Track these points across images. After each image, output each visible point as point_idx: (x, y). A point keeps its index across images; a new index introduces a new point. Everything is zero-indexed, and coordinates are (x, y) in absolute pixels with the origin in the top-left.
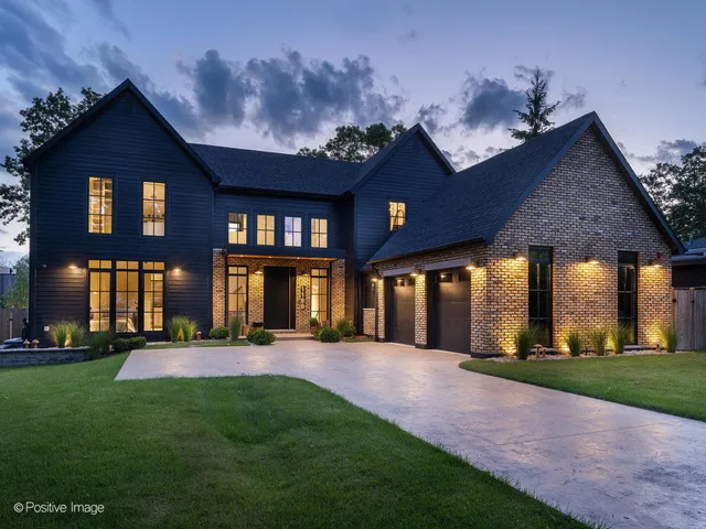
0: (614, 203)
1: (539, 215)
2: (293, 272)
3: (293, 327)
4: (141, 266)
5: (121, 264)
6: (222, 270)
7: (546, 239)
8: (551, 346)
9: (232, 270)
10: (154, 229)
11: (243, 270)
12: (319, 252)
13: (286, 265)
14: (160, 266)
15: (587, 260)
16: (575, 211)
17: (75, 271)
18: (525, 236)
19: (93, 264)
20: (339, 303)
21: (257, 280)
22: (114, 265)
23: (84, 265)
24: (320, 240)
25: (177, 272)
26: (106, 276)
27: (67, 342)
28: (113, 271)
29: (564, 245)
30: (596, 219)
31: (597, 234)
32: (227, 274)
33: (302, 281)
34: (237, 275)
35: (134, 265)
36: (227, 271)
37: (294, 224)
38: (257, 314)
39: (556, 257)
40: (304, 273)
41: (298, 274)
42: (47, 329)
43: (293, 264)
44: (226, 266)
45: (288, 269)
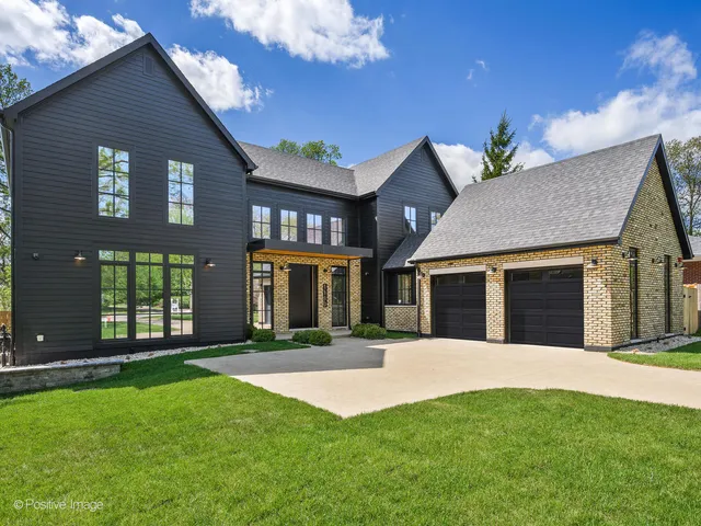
0: (662, 214)
2: (315, 270)
3: (316, 324)
4: (166, 259)
5: (141, 256)
8: (637, 337)
10: (181, 216)
11: (267, 267)
13: (309, 262)
14: (189, 259)
15: (653, 261)
19: (105, 255)
21: (282, 277)
22: (132, 257)
26: (122, 272)
28: (131, 266)
30: (656, 227)
31: (656, 239)
32: (252, 271)
33: (324, 279)
34: (261, 271)
35: (157, 258)
36: (252, 267)
38: (282, 312)
40: (325, 271)
41: (320, 272)
42: (40, 338)
43: (315, 262)
44: (252, 262)
45: (311, 266)
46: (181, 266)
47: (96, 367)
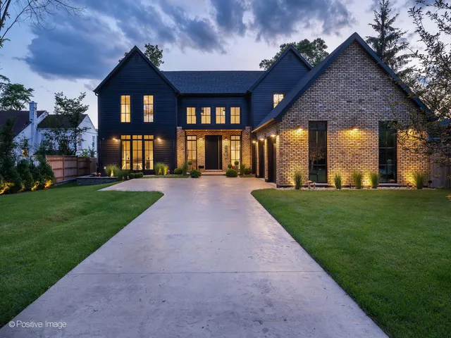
0: (375, 89)
1: (316, 102)
2: (220, 138)
3: (221, 168)
4: (143, 137)
5: (134, 137)
6: (184, 138)
7: (322, 116)
8: (327, 182)
9: (189, 138)
10: (149, 118)
11: (194, 138)
12: (235, 126)
13: (216, 134)
14: (151, 137)
15: (352, 128)
16: (343, 97)
17: (116, 141)
18: (307, 115)
19: (123, 137)
20: (246, 155)
21: (202, 142)
22: (132, 137)
23: (119, 138)
24: (235, 119)
25: (159, 140)
26: (129, 142)
27: (112, 175)
28: (131, 140)
29: (334, 119)
30: (360, 101)
31: (361, 111)
32: (186, 140)
33: (225, 143)
34: (192, 140)
35: (140, 137)
36: (186, 138)
37: (220, 112)
38: (202, 161)
39: (329, 127)
40: (226, 138)
41: (223, 139)
42: (105, 168)
43: (220, 133)
45: (218, 136)
46: (149, 140)
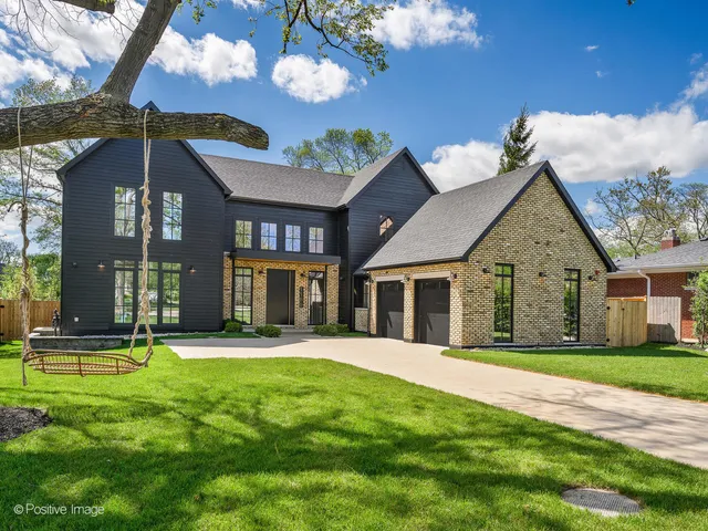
0: (562, 231)
1: (503, 239)
2: (293, 274)
3: (292, 323)
4: (160, 266)
7: (508, 258)
8: (512, 341)
9: (238, 271)
10: (172, 234)
11: (248, 272)
12: (316, 257)
14: (177, 266)
15: (540, 274)
16: (531, 237)
18: (493, 256)
19: (119, 264)
21: (261, 280)
23: (110, 264)
24: (316, 246)
25: (192, 272)
26: (129, 275)
28: (136, 270)
29: (522, 263)
30: (548, 244)
32: (234, 275)
33: (300, 282)
34: (243, 276)
35: (155, 265)
36: (234, 271)
37: (294, 232)
38: (261, 310)
39: (516, 272)
40: (302, 275)
41: (297, 276)
42: (76, 319)
43: (293, 267)
44: (234, 268)
45: (288, 271)
46: (172, 272)
47: (106, 340)
